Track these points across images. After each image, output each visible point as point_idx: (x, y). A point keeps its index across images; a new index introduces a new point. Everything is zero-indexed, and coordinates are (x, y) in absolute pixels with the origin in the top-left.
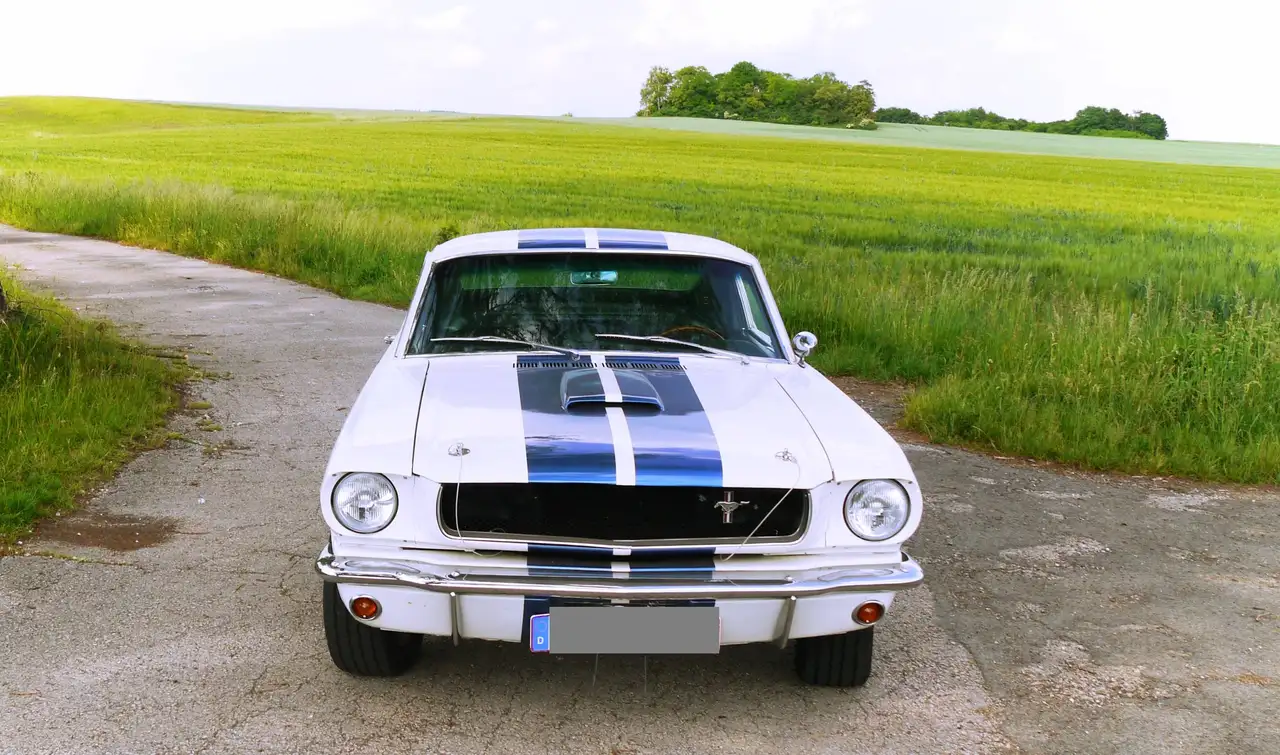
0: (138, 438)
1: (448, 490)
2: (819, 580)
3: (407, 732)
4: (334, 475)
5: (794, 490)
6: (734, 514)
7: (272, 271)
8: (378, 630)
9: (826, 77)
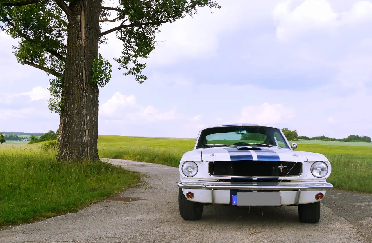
0: (129, 185)
1: (211, 163)
2: (306, 186)
3: (201, 229)
4: (183, 162)
5: (298, 162)
6: (283, 169)
7: (158, 163)
8: (193, 202)
9: (285, 129)
